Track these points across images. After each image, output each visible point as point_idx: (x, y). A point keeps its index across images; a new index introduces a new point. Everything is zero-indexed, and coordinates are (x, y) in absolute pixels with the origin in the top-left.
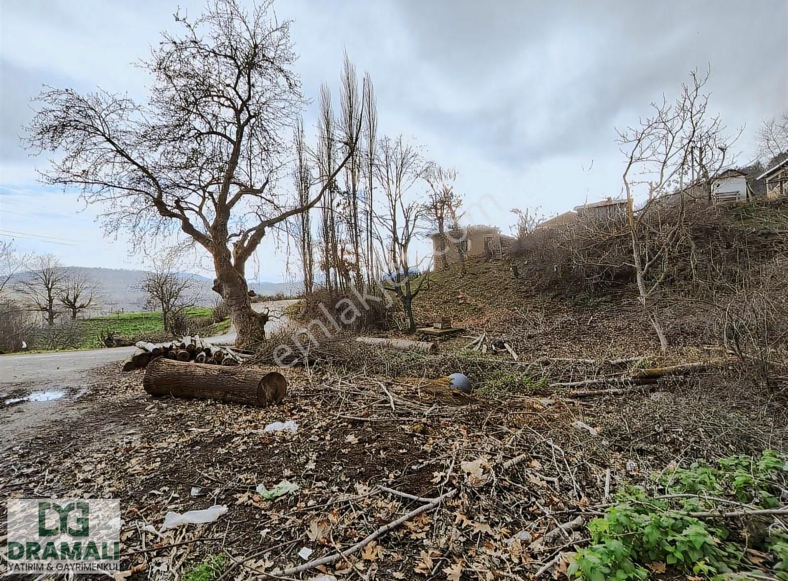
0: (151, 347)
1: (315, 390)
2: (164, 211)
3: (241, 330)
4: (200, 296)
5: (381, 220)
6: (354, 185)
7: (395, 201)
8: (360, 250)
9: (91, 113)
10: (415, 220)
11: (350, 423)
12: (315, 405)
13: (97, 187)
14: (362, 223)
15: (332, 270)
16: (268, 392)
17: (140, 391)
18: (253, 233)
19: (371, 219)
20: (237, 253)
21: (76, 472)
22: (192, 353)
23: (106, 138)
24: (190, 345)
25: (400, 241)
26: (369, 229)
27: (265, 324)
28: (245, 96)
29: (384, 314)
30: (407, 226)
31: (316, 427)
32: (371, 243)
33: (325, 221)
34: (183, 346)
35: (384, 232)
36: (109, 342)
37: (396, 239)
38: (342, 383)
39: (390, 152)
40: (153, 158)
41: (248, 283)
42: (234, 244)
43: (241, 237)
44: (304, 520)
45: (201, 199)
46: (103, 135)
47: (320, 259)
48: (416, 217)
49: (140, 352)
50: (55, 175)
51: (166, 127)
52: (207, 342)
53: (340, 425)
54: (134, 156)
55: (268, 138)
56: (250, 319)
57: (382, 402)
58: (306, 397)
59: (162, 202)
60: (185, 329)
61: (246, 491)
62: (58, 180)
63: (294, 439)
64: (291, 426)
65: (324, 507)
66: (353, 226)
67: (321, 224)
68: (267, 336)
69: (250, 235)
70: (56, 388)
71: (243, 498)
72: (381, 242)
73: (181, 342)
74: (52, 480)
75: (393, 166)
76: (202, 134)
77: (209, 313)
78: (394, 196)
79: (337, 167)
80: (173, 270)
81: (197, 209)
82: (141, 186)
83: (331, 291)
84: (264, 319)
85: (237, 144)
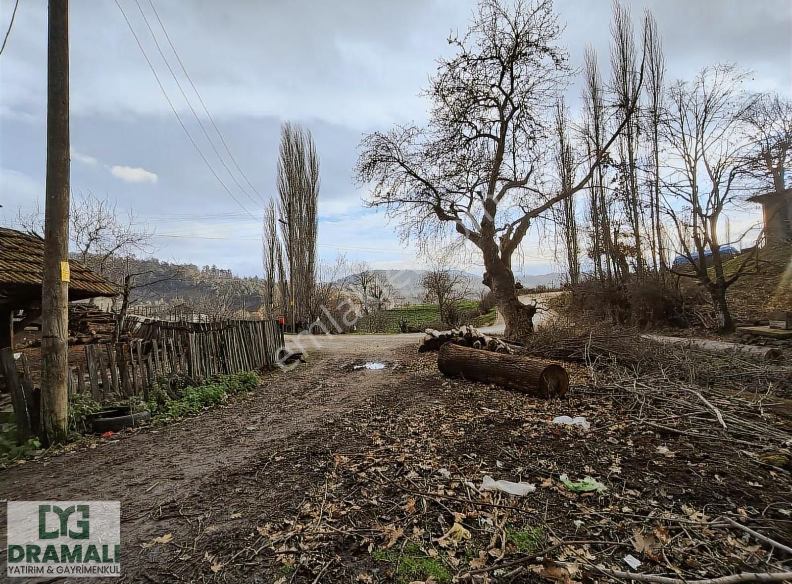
0: (437, 334)
1: (602, 389)
2: (443, 216)
3: (510, 322)
4: (467, 290)
5: (673, 189)
6: (631, 153)
7: (696, 160)
8: (641, 231)
9: (390, 146)
10: (730, 180)
11: (658, 432)
12: (605, 406)
13: (396, 204)
14: (644, 197)
15: (603, 257)
16: (550, 384)
17: (434, 369)
18: (518, 225)
19: (657, 190)
20: (503, 247)
21: (407, 425)
22: (469, 340)
23: (400, 163)
24: (467, 334)
25: (704, 212)
26: (655, 201)
27: (533, 316)
28: (507, 90)
29: (679, 307)
30: (716, 191)
31: (612, 429)
32: (658, 220)
33: (594, 202)
34: (461, 334)
35: (679, 205)
36: (405, 329)
37: (697, 211)
38: (637, 385)
39: (686, 100)
40: (433, 171)
41: (515, 275)
42: (500, 238)
43: (506, 230)
44: (623, 525)
45: (469, 200)
46: (398, 161)
47: (588, 246)
48: (732, 176)
49: (429, 338)
50: (370, 200)
51: (443, 140)
52: (481, 332)
53: (644, 433)
54: (420, 173)
55: (533, 125)
56: (518, 311)
57: (702, 415)
58: (592, 396)
59: (441, 208)
60: (457, 320)
61: (549, 477)
62: (372, 204)
63: (588, 437)
64: (581, 421)
65: (645, 519)
66: (632, 202)
67: (589, 207)
68: (536, 329)
69: (515, 227)
70: (379, 361)
71: (547, 483)
72: (674, 217)
73: (458, 331)
74: (394, 428)
75: (690, 116)
76: (470, 139)
77: (476, 306)
78: (693, 155)
79: (609, 138)
80: (447, 268)
81: (466, 210)
82: (423, 198)
83: (603, 281)
84: (532, 311)
85: (501, 141)
